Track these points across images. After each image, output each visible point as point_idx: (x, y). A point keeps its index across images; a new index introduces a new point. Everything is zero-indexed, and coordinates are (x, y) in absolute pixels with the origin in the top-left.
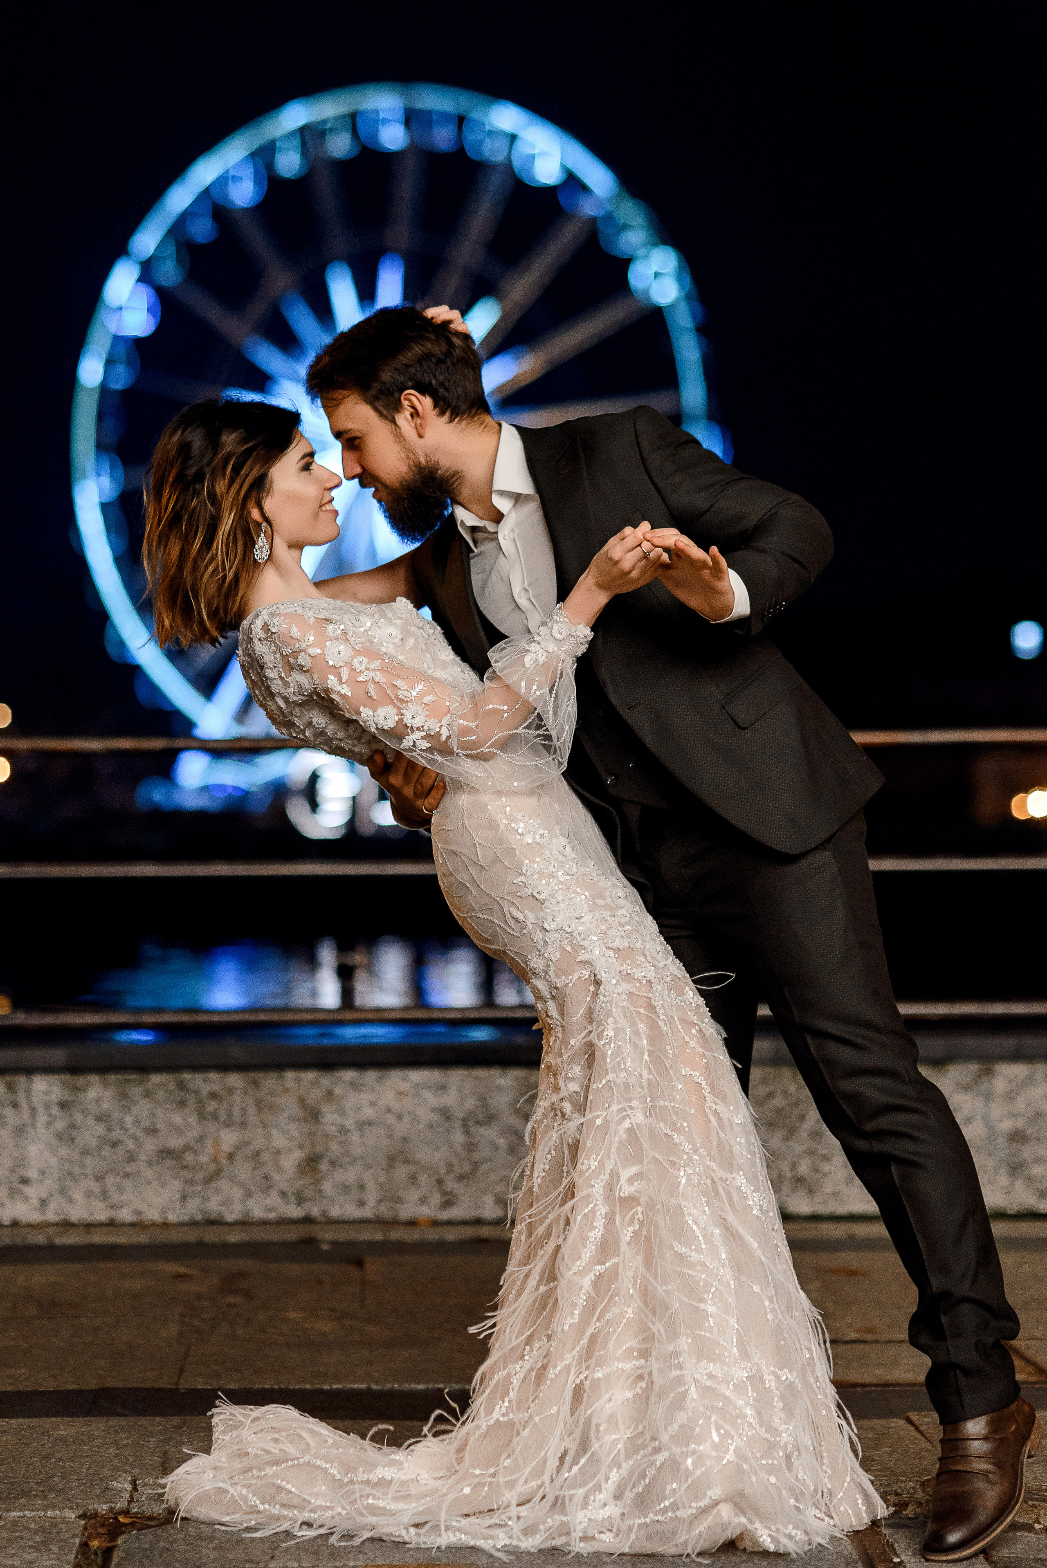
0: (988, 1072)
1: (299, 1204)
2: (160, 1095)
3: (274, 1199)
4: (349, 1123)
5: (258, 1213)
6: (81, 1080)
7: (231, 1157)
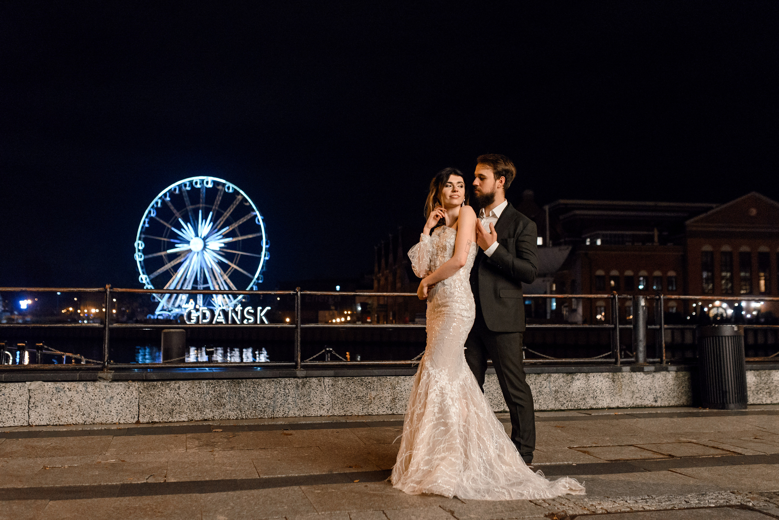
0: (550, 376)
1: (391, 410)
2: (356, 382)
3: (385, 409)
4: (402, 390)
5: (381, 413)
6: (337, 379)
7: (374, 398)
